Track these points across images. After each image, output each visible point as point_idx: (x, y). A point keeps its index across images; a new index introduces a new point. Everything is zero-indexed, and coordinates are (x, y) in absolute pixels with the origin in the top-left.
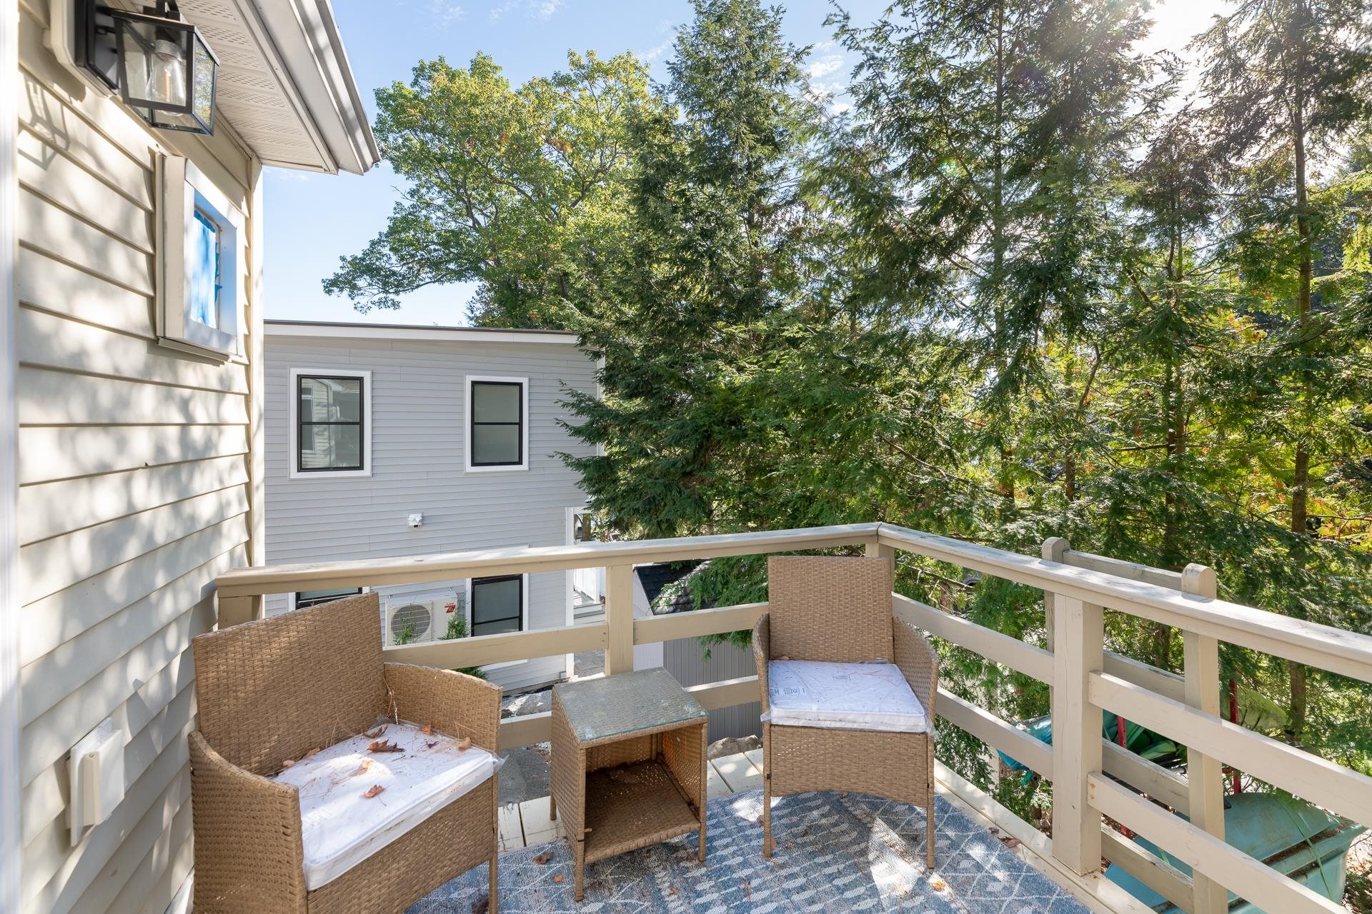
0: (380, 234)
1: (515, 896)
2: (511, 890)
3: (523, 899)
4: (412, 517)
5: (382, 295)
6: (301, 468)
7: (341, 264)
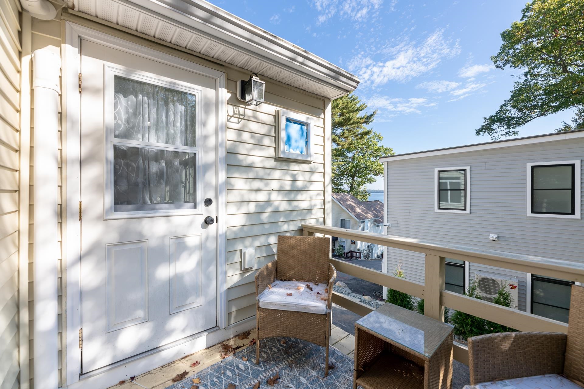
0: (505, 101)
1: (340, 375)
2: (342, 371)
3: (341, 378)
4: (492, 235)
5: (507, 130)
6: (439, 208)
7: (484, 121)
